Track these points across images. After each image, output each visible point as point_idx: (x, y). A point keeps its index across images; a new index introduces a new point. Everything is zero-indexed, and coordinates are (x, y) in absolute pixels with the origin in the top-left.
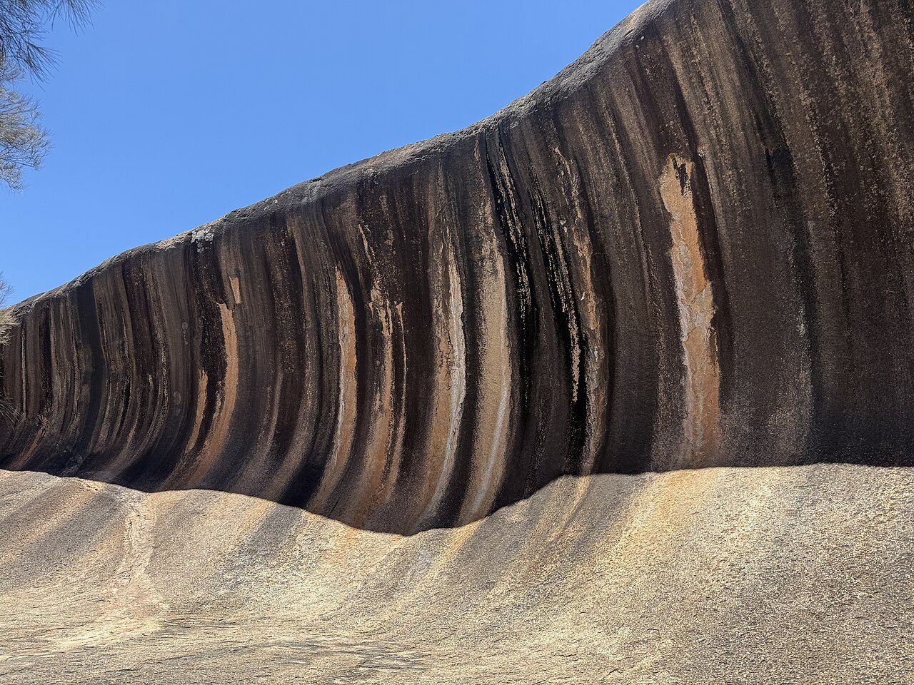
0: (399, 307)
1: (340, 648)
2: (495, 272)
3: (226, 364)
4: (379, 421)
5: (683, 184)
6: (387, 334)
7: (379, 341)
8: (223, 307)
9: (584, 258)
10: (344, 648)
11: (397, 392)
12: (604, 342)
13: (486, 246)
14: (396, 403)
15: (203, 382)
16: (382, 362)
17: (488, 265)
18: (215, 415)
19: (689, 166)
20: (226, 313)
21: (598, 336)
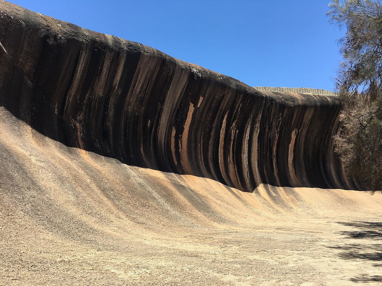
0: (237, 131)
1: (353, 246)
2: (257, 132)
3: (184, 128)
4: (230, 165)
5: (295, 134)
6: (232, 138)
7: (230, 139)
8: (192, 105)
9: (276, 139)
10: (355, 246)
11: (233, 157)
12: (276, 158)
13: (257, 124)
14: (233, 160)
15: (174, 133)
16: (230, 147)
17: (256, 129)
18: (180, 150)
19: (297, 132)
20: (192, 108)
21: (275, 156)
